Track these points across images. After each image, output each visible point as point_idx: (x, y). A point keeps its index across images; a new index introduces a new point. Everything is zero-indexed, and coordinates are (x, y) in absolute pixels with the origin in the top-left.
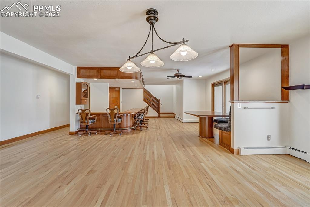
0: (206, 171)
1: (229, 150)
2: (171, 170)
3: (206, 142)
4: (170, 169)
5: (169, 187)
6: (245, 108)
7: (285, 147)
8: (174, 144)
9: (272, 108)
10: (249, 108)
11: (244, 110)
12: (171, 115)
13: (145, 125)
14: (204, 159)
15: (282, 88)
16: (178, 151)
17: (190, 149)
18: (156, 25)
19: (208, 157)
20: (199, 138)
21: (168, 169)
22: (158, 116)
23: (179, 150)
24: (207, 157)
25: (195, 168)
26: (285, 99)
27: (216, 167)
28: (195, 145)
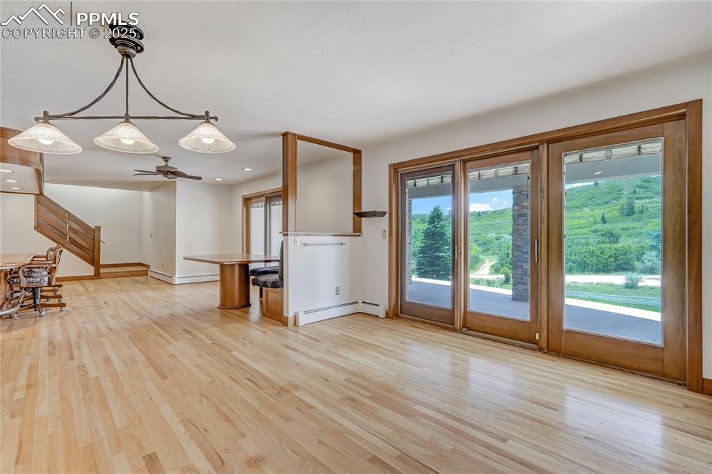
0: (243, 363)
1: (280, 320)
2: (167, 378)
3: (234, 315)
4: (164, 377)
5: (171, 407)
6: (305, 245)
7: (357, 302)
8: (161, 331)
9: (342, 244)
10: (312, 245)
11: (304, 247)
12: (138, 271)
13: (56, 301)
14: (236, 344)
15: (354, 213)
16: (174, 342)
17: (204, 333)
18: (138, 59)
19: (244, 339)
20: (219, 310)
21: (160, 380)
22: (93, 274)
23: (176, 340)
24: (242, 340)
25: (221, 363)
26: (357, 230)
27: (260, 352)
28: (214, 325)
